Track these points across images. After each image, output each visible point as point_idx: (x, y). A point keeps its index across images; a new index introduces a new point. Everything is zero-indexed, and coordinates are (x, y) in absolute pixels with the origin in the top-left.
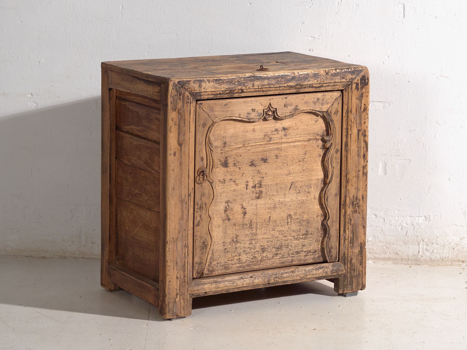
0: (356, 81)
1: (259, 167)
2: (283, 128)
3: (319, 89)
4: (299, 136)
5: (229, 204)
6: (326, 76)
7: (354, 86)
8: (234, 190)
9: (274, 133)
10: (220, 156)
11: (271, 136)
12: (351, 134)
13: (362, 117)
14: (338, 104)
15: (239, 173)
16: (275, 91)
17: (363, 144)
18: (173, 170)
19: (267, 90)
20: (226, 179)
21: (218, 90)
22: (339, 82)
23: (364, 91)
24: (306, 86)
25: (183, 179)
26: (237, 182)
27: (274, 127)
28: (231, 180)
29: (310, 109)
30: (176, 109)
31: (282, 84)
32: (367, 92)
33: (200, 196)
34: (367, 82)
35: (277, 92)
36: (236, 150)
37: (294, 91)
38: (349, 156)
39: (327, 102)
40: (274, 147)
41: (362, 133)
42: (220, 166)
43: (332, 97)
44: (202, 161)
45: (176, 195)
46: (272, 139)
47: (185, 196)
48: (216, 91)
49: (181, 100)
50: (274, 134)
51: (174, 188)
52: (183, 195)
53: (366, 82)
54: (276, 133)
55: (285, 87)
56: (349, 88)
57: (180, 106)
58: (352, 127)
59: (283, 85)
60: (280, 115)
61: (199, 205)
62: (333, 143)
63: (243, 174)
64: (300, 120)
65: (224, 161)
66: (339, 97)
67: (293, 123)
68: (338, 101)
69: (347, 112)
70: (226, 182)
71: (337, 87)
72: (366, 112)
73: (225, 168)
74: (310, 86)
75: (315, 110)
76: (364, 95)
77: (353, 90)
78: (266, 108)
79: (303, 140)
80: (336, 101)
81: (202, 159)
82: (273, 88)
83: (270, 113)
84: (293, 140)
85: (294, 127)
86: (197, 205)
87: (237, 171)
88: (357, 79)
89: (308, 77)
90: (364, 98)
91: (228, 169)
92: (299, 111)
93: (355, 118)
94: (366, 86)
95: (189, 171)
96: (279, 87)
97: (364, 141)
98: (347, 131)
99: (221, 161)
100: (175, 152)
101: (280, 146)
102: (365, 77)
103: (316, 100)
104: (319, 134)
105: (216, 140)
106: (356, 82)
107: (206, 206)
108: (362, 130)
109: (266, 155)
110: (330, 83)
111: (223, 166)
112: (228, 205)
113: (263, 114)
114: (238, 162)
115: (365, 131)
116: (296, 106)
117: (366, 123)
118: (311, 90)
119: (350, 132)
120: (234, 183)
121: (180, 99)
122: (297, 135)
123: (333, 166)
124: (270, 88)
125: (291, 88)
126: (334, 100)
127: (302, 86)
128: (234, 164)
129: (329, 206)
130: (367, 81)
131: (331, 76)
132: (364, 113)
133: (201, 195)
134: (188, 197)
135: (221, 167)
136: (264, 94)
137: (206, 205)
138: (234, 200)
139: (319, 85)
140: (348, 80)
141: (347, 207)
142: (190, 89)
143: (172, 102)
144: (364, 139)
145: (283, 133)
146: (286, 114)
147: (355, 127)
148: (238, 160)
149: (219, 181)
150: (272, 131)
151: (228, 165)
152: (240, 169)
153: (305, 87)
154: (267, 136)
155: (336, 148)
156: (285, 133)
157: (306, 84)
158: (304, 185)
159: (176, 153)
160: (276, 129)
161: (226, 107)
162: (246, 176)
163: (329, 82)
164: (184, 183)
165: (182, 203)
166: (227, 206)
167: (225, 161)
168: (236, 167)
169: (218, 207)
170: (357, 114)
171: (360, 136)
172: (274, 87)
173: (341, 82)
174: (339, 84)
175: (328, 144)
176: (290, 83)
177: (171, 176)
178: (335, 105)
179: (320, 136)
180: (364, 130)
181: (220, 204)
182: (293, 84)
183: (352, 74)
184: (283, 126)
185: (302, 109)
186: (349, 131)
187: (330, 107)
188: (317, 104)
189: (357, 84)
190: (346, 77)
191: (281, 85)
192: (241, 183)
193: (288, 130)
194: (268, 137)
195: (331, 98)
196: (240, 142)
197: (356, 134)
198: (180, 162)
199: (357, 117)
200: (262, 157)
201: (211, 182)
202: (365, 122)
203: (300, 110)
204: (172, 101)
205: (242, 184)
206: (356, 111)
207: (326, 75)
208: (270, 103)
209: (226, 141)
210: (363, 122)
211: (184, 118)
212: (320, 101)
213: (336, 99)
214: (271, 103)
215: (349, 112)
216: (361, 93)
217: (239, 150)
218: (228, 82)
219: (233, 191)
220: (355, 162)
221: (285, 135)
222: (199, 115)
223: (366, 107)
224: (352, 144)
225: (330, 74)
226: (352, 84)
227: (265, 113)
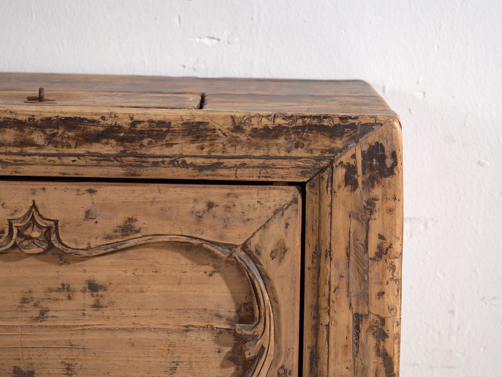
0: (345, 158)
2: (89, 284)
3: (209, 172)
4: (148, 313)
6: (234, 134)
7: (340, 174)
9: (54, 295)
11: (45, 304)
12: (328, 326)
13: (372, 275)
14: (286, 227)
16: (49, 167)
17: (374, 361)
19: (15, 161)
22: (281, 158)
23: (377, 191)
24: (160, 160)
27: (58, 278)
29: (179, 233)
31: (69, 146)
32: (390, 196)
34: (389, 166)
35: (56, 171)
37: (117, 172)
39: (245, 217)
40: (55, 339)
41: (371, 328)
43: (263, 201)
46: (50, 314)
50: (57, 300)
53: (386, 166)
54: (62, 296)
55: (79, 156)
56: (323, 178)
58: (331, 304)
59: (72, 151)
60: (70, 241)
62: (266, 347)
64: (152, 265)
66: (289, 205)
67: (125, 271)
68: (285, 217)
69: (317, 255)
71: (281, 172)
72: (389, 261)
74: (172, 162)
75: (200, 239)
76: (377, 207)
77: (335, 188)
78: (20, 215)
79: (162, 327)
80: (277, 216)
82: (37, 157)
83: (36, 234)
84: (127, 323)
85: (131, 286)
88: (349, 154)
89: (167, 132)
90: (376, 215)
92: (139, 235)
93: (342, 276)
94: (388, 179)
96: (59, 156)
97: (378, 351)
98: (317, 313)
101: (80, 337)
102: (383, 149)
103: (202, 206)
104: (222, 313)
106: (345, 163)
108: (372, 317)
109: (30, 361)
110: (250, 157)
113: (6, 234)
115: (383, 321)
116: (130, 220)
117: (385, 296)
118: (182, 173)
119: (325, 319)
122: (139, 309)
124: (24, 155)
125: (103, 163)
126: (270, 214)
127: (144, 159)
130: (389, 162)
131: (253, 137)
132: (381, 263)
136: (8, 174)
139: (208, 162)
140: (317, 154)
144: (377, 346)
145: (89, 299)
146: (93, 240)
147: (343, 304)
150: (50, 290)
153: (156, 164)
154: (32, 303)
155: (280, 365)
156: (98, 301)
157: (158, 153)
160: (63, 285)
163: (243, 153)
170: (351, 265)
171: (363, 334)
172: (39, 155)
173: (292, 158)
174: (285, 162)
175: (248, 346)
176: (99, 145)
178: (276, 229)
179: (224, 320)
180: (378, 316)
182: (110, 148)
183: (331, 137)
184: (88, 276)
185: (151, 232)
186: (323, 313)
187: (254, 234)
188: (207, 220)
189: (351, 170)
190: (309, 144)
191: (66, 151)
193: (105, 290)
194: (35, 305)
195: (257, 205)
197: (348, 327)
199: (351, 273)
200: (17, 364)
202: (383, 293)
203: (143, 232)
206: (348, 255)
207: (233, 131)
208: (34, 201)
210: (374, 290)
212: (218, 211)
213: (279, 211)
214: (36, 203)
215: (323, 256)
216: (365, 199)
221: (94, 306)
223: (386, 246)
224: (332, 356)
225: (248, 129)
226: (332, 168)
227: (15, 231)
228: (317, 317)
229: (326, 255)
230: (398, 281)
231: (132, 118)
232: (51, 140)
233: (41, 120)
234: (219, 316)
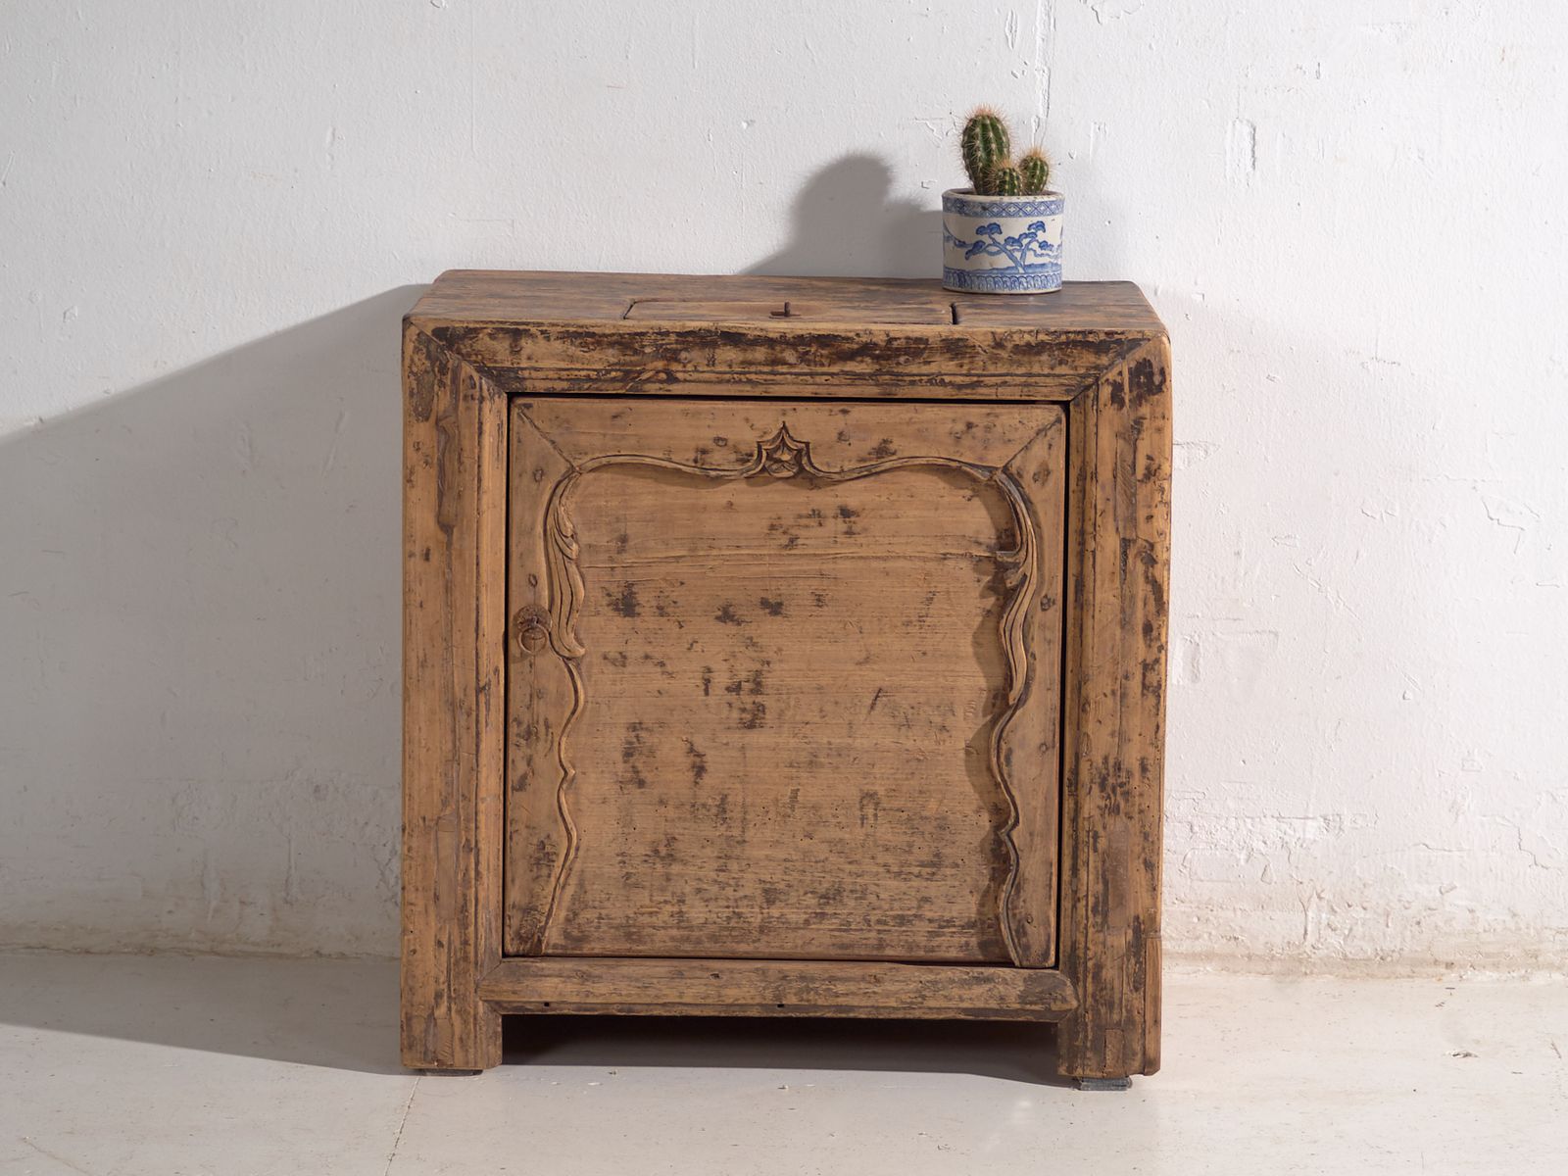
0: (1112, 375)
1: (754, 626)
2: (842, 510)
3: (969, 391)
4: (902, 540)
5: (643, 734)
6: (995, 351)
7: (1106, 392)
8: (659, 692)
9: (804, 521)
10: (606, 579)
11: (794, 532)
12: (1094, 552)
13: (1140, 497)
14: (1050, 448)
15: (679, 638)
16: (801, 387)
17: (1142, 589)
18: (421, 606)
19: (765, 380)
20: (628, 654)
21: (579, 366)
22: (1044, 375)
23: (1145, 410)
24: (917, 378)
25: (457, 636)
26: (669, 668)
27: (808, 503)
28: (647, 657)
29: (936, 455)
30: (430, 414)
31: (822, 365)
32: (1158, 415)
33: (528, 697)
34: (1157, 383)
35: (808, 391)
36: (664, 564)
37: (872, 391)
38: (1088, 623)
39: (1006, 438)
40: (805, 568)
41: (1139, 553)
42: (606, 608)
43: (1025, 421)
44: (534, 586)
45: (433, 684)
46: (800, 541)
47: (465, 690)
48: (572, 369)
49: (448, 388)
50: (807, 526)
51: (426, 661)
52: (457, 688)
53: (1153, 382)
54: (813, 522)
55: (832, 375)
56: (1088, 397)
57: (442, 408)
58: (1098, 528)
59: (825, 369)
60: (822, 464)
61: (525, 726)
62: (1029, 575)
63: (692, 645)
64: (907, 490)
65: (620, 596)
66: (1053, 425)
67: (880, 496)
68: (1048, 438)
69: (1082, 477)
70: (627, 662)
71: (1044, 390)
72: (1158, 483)
73: (627, 618)
74: (930, 381)
75: (959, 462)
76: (1145, 426)
77: (1101, 406)
78: (770, 437)
79: (917, 555)
80: (1039, 436)
81: (533, 582)
82: (788, 376)
83: (786, 457)
84: (881, 552)
85: (885, 511)
86: (515, 723)
87: (669, 631)
88: (1116, 371)
89: (925, 349)
90: (1144, 435)
91: (638, 620)
92: (894, 457)
93: (1108, 500)
94: (1156, 396)
95: (478, 613)
96: (812, 375)
97: (1147, 577)
98: (1083, 539)
99: (609, 595)
100: (428, 550)
101: (832, 566)
102: (1151, 365)
103: (960, 427)
104: (981, 540)
105: (592, 526)
106: (1111, 381)
107: (550, 730)
108: (1140, 541)
109: (779, 592)
110: (1011, 375)
111: (617, 609)
112: (637, 737)
113: (755, 457)
114: (675, 602)
115: (1152, 546)
116: (885, 441)
117: (1154, 520)
118: (940, 392)
119: (1091, 545)
120: (659, 669)
121: (442, 384)
122: (894, 536)
123: (1031, 650)
124: (775, 375)
125: (857, 382)
126: (1032, 434)
127: (900, 378)
128: (660, 608)
129: (1015, 782)
130: (1157, 379)
131: (1015, 354)
132: (1149, 485)
133: (531, 696)
134: (477, 697)
135: (609, 612)
136: (757, 394)
137: (547, 727)
138: (662, 724)
139: (967, 380)
140: (1082, 371)
141: (1083, 792)
142: (476, 355)
143: (415, 391)
144: (1146, 572)
145: (842, 526)
146: (846, 463)
147: (1109, 529)
148: (674, 596)
149: (605, 658)
150: (800, 516)
151: (638, 609)
152: (681, 627)
153: (913, 383)
154: (781, 530)
155: (1043, 594)
156: (850, 528)
157: (915, 372)
158: (927, 703)
159: (431, 552)
160: (814, 511)
161: (618, 421)
162: (703, 651)
163: (1005, 371)
164: (460, 650)
165: (453, 711)
166: (635, 740)
167: (624, 597)
168: (665, 618)
169: (600, 740)
170: (1118, 488)
171: (1130, 560)
172: (791, 374)
173: (1055, 375)
174: (1048, 380)
175: (1009, 575)
176: (854, 363)
177: (414, 621)
178: (1039, 450)
179: (984, 547)
180: (1147, 541)
181: (608, 730)
182: (866, 367)
183: (1096, 353)
184: (839, 501)
185: (906, 454)
186: (1089, 538)
187: (1015, 456)
188: (966, 441)
189: (1117, 387)
190: (1073, 361)
191: (819, 369)
192: (685, 671)
193: (858, 516)
194: (784, 533)
195: (1019, 425)
196: (680, 541)
197: (1115, 553)
198: (447, 581)
199: (1118, 497)
200: (764, 595)
201: (568, 659)
202: (1152, 517)
203: (899, 455)
204: (413, 389)
205: (691, 675)
206: (1115, 477)
207: (993, 348)
208: (784, 422)
209: (628, 532)
210: (1142, 514)
211: (459, 444)
212: (977, 432)
213: (1041, 431)
214: (787, 424)
215: (1088, 478)
216: (1132, 417)
217: (675, 564)
218: (619, 343)
219: (657, 694)
220: (1110, 645)
221: (846, 533)
222: (519, 441)
223: (1155, 467)
224: (1098, 583)
225: (1009, 345)
226: (1098, 385)
227: (764, 454)
228: (1082, 543)
229: (1092, 478)
230: (1168, 504)
231: (888, 335)
232: (803, 358)
233: (793, 337)
234: (979, 544)
